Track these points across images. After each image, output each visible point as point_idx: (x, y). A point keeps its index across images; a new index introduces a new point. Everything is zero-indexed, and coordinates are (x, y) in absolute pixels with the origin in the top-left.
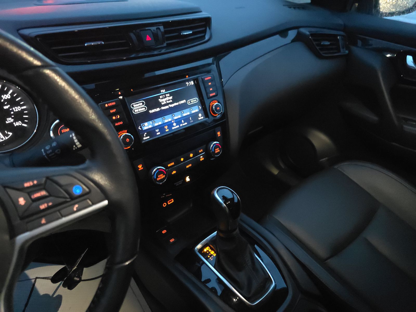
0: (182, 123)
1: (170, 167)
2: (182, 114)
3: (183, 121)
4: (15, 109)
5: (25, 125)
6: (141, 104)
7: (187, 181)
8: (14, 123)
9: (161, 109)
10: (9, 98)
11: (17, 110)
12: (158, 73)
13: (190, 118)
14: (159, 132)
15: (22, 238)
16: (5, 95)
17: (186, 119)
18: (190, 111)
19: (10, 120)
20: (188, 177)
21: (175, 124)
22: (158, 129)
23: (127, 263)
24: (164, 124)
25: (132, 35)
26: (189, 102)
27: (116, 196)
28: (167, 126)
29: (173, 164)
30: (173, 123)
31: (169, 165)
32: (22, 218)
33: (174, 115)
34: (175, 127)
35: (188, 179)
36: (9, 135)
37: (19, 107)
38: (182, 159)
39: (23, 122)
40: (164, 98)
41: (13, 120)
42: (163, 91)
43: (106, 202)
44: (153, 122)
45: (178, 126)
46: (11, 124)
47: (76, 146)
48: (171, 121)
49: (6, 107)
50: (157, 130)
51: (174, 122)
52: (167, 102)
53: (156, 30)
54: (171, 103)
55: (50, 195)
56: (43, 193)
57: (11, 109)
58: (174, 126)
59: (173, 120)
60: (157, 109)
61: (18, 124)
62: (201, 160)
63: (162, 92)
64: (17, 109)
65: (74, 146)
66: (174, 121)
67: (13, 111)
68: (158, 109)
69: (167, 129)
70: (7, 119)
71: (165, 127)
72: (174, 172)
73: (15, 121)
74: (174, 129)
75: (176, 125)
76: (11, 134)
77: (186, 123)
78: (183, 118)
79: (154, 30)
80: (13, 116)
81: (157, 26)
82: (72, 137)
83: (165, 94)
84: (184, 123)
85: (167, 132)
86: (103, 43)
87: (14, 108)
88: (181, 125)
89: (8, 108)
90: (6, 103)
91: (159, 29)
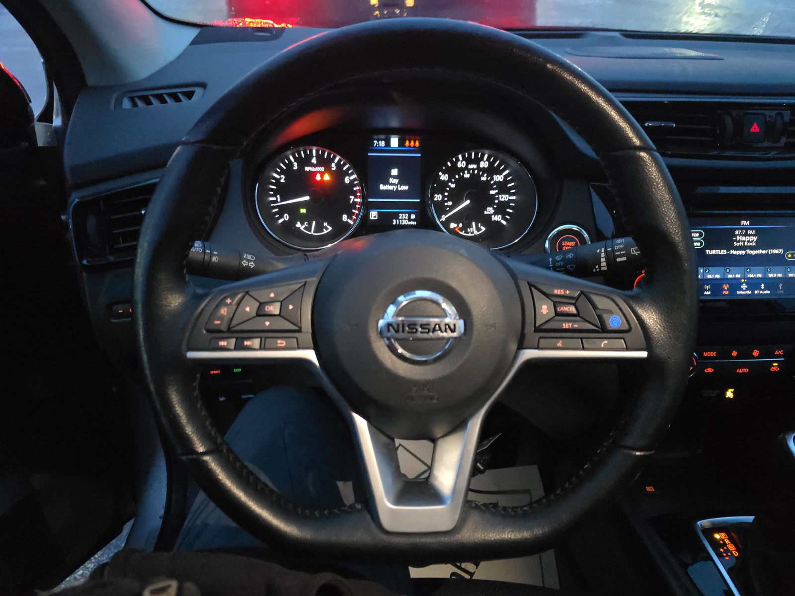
0: (761, 289)
1: (707, 358)
2: (766, 272)
3: (763, 286)
4: (502, 197)
5: (504, 223)
6: (697, 235)
7: (727, 397)
8: (493, 216)
9: (728, 252)
10: (501, 180)
11: (503, 200)
12: (723, 190)
13: (781, 285)
14: (709, 290)
15: (529, 354)
16: (498, 176)
17: (771, 284)
18: (785, 273)
19: (490, 210)
20: (733, 390)
21: (744, 286)
22: (709, 286)
23: (638, 453)
24: (724, 280)
25: (728, 121)
26: (790, 256)
27: (662, 351)
28: (727, 285)
29: (714, 354)
30: (742, 284)
31: (705, 354)
32: (537, 330)
33: (748, 270)
34: (743, 291)
35: (730, 394)
36: (481, 230)
37: (507, 196)
38: (734, 353)
39: (504, 218)
40: (743, 235)
41: (493, 211)
42: (746, 223)
43: (644, 354)
44: (706, 271)
45: (749, 292)
46: (490, 215)
47: (600, 267)
48: (740, 279)
49: (492, 192)
50: (707, 287)
51: (744, 282)
52: (746, 244)
53: (774, 116)
54: (752, 248)
55: (578, 315)
56: (572, 309)
57: (497, 196)
58: (741, 290)
59: (744, 279)
60: (722, 251)
61: (497, 218)
62: (773, 369)
63: (743, 224)
64: (504, 198)
65: (597, 267)
66: (746, 280)
67: (498, 198)
68: (724, 252)
69: (726, 290)
70: (488, 208)
71: (724, 285)
72: (710, 370)
73: (495, 214)
74: (741, 295)
75: (747, 289)
76: (483, 229)
77: (767, 292)
78: (765, 280)
79: (770, 116)
80: (495, 206)
81: (778, 110)
82: (601, 252)
83: (747, 229)
84: (764, 290)
85: (725, 295)
86: (674, 125)
87: (500, 196)
88: (756, 292)
89: (494, 193)
90: (495, 186)
91: (782, 115)
